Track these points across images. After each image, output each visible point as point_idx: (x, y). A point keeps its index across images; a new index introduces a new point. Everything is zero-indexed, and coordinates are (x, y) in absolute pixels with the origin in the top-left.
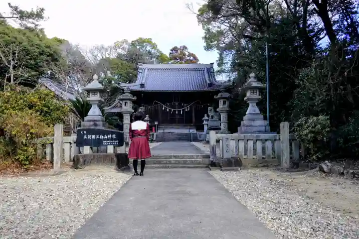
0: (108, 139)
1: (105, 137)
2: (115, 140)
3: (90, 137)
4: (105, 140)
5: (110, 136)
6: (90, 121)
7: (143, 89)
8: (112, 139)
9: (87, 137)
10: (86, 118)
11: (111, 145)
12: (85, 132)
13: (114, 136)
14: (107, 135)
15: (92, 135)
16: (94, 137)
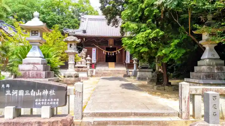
0: (42, 97)
1: (39, 94)
2: (54, 97)
3: (15, 92)
4: (38, 97)
5: (45, 92)
6: (29, 64)
7: (85, 34)
8: (48, 96)
9: (11, 93)
10: (24, 61)
11: (47, 105)
12: (8, 86)
13: (52, 92)
14: (41, 91)
15: (19, 89)
16: (21, 93)
